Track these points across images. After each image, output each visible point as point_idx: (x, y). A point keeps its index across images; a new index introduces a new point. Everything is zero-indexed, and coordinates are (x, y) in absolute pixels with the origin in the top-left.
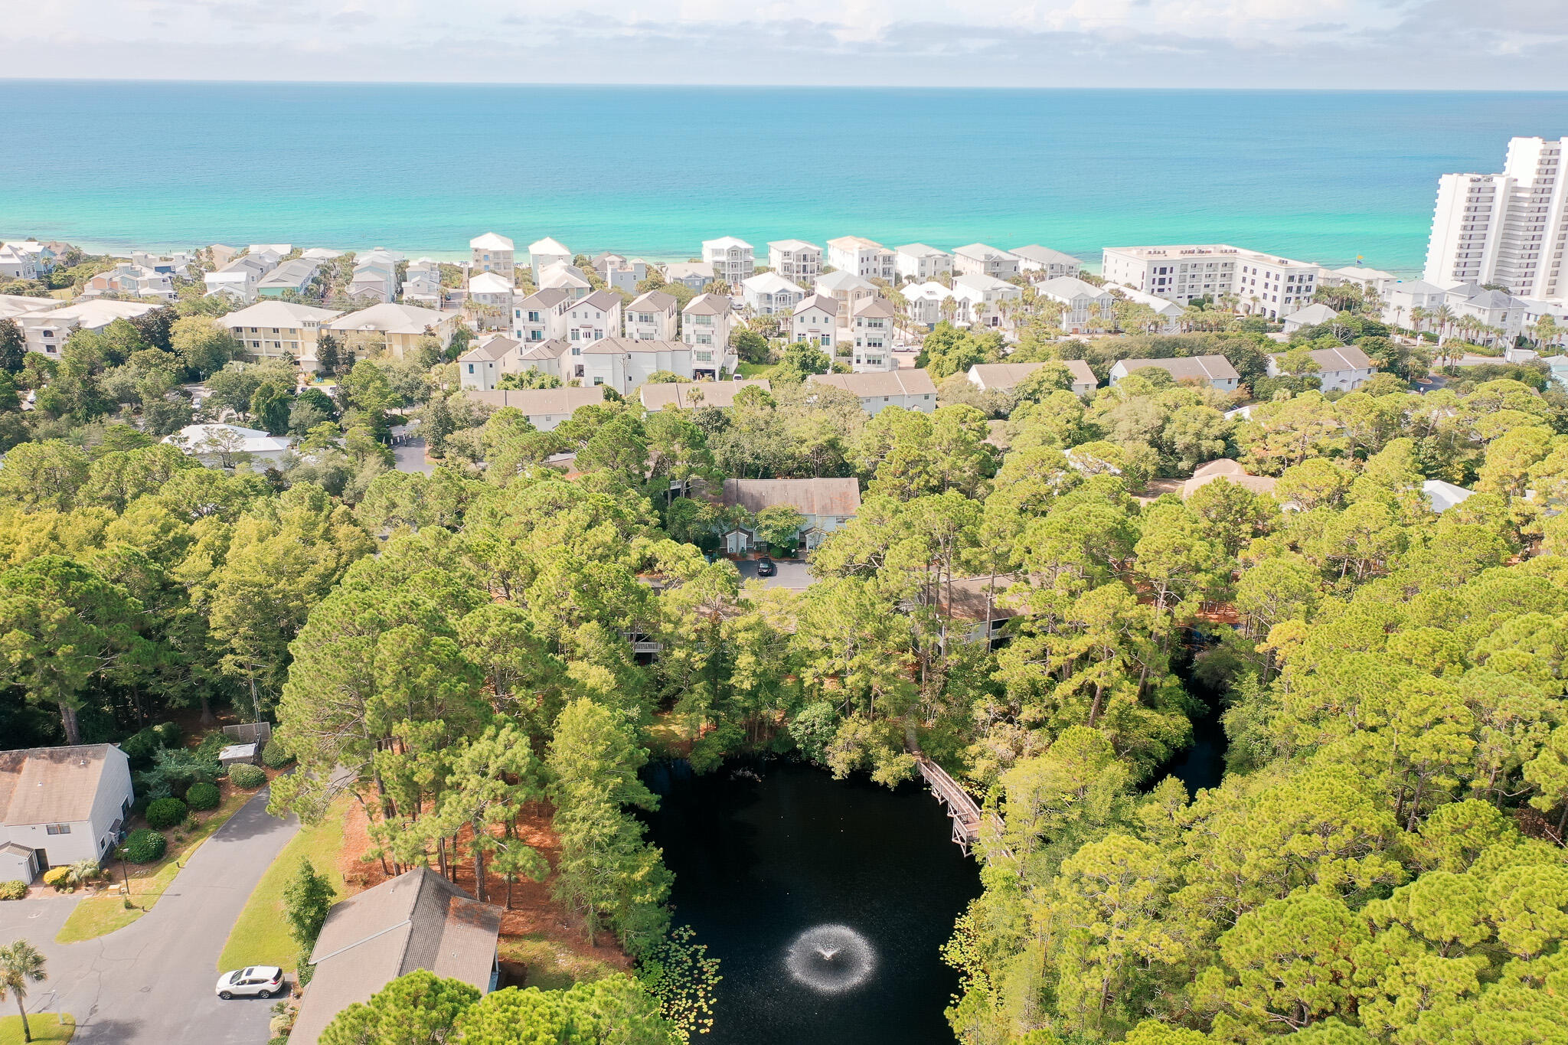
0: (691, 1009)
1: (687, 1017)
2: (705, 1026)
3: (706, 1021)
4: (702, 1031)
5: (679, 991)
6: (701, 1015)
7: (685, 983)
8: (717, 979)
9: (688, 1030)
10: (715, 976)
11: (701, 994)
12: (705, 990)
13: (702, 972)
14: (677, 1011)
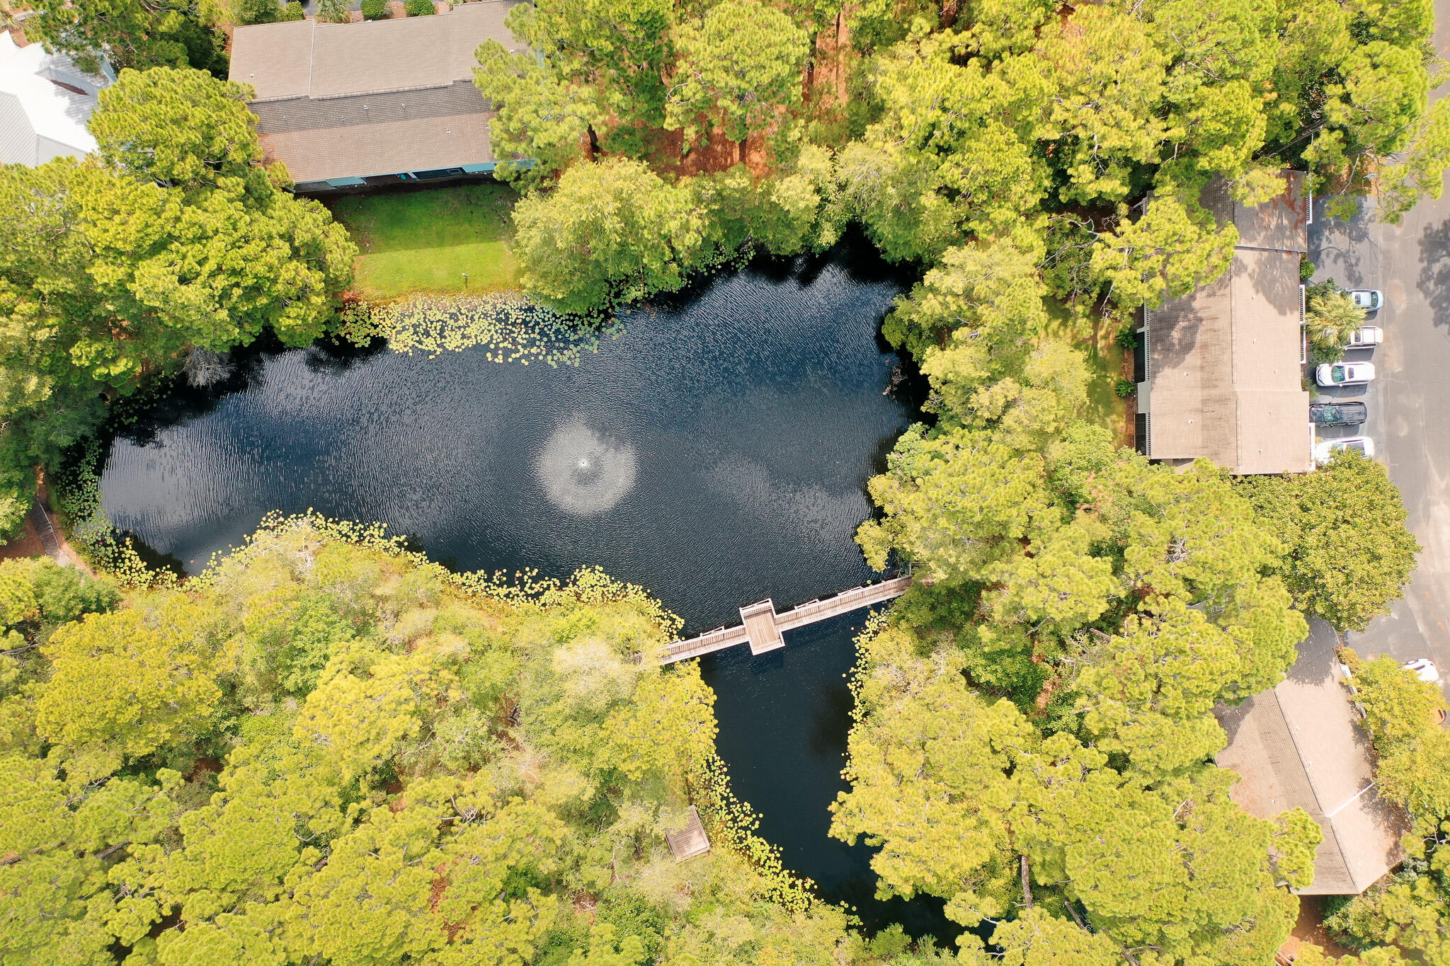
0: (514, 342)
1: (505, 340)
2: (495, 355)
3: (501, 357)
4: (489, 355)
5: (537, 331)
6: (507, 353)
7: (547, 335)
8: (553, 364)
9: (490, 342)
10: (557, 362)
11: (534, 350)
12: (539, 354)
13: (561, 350)
14: (512, 332)
